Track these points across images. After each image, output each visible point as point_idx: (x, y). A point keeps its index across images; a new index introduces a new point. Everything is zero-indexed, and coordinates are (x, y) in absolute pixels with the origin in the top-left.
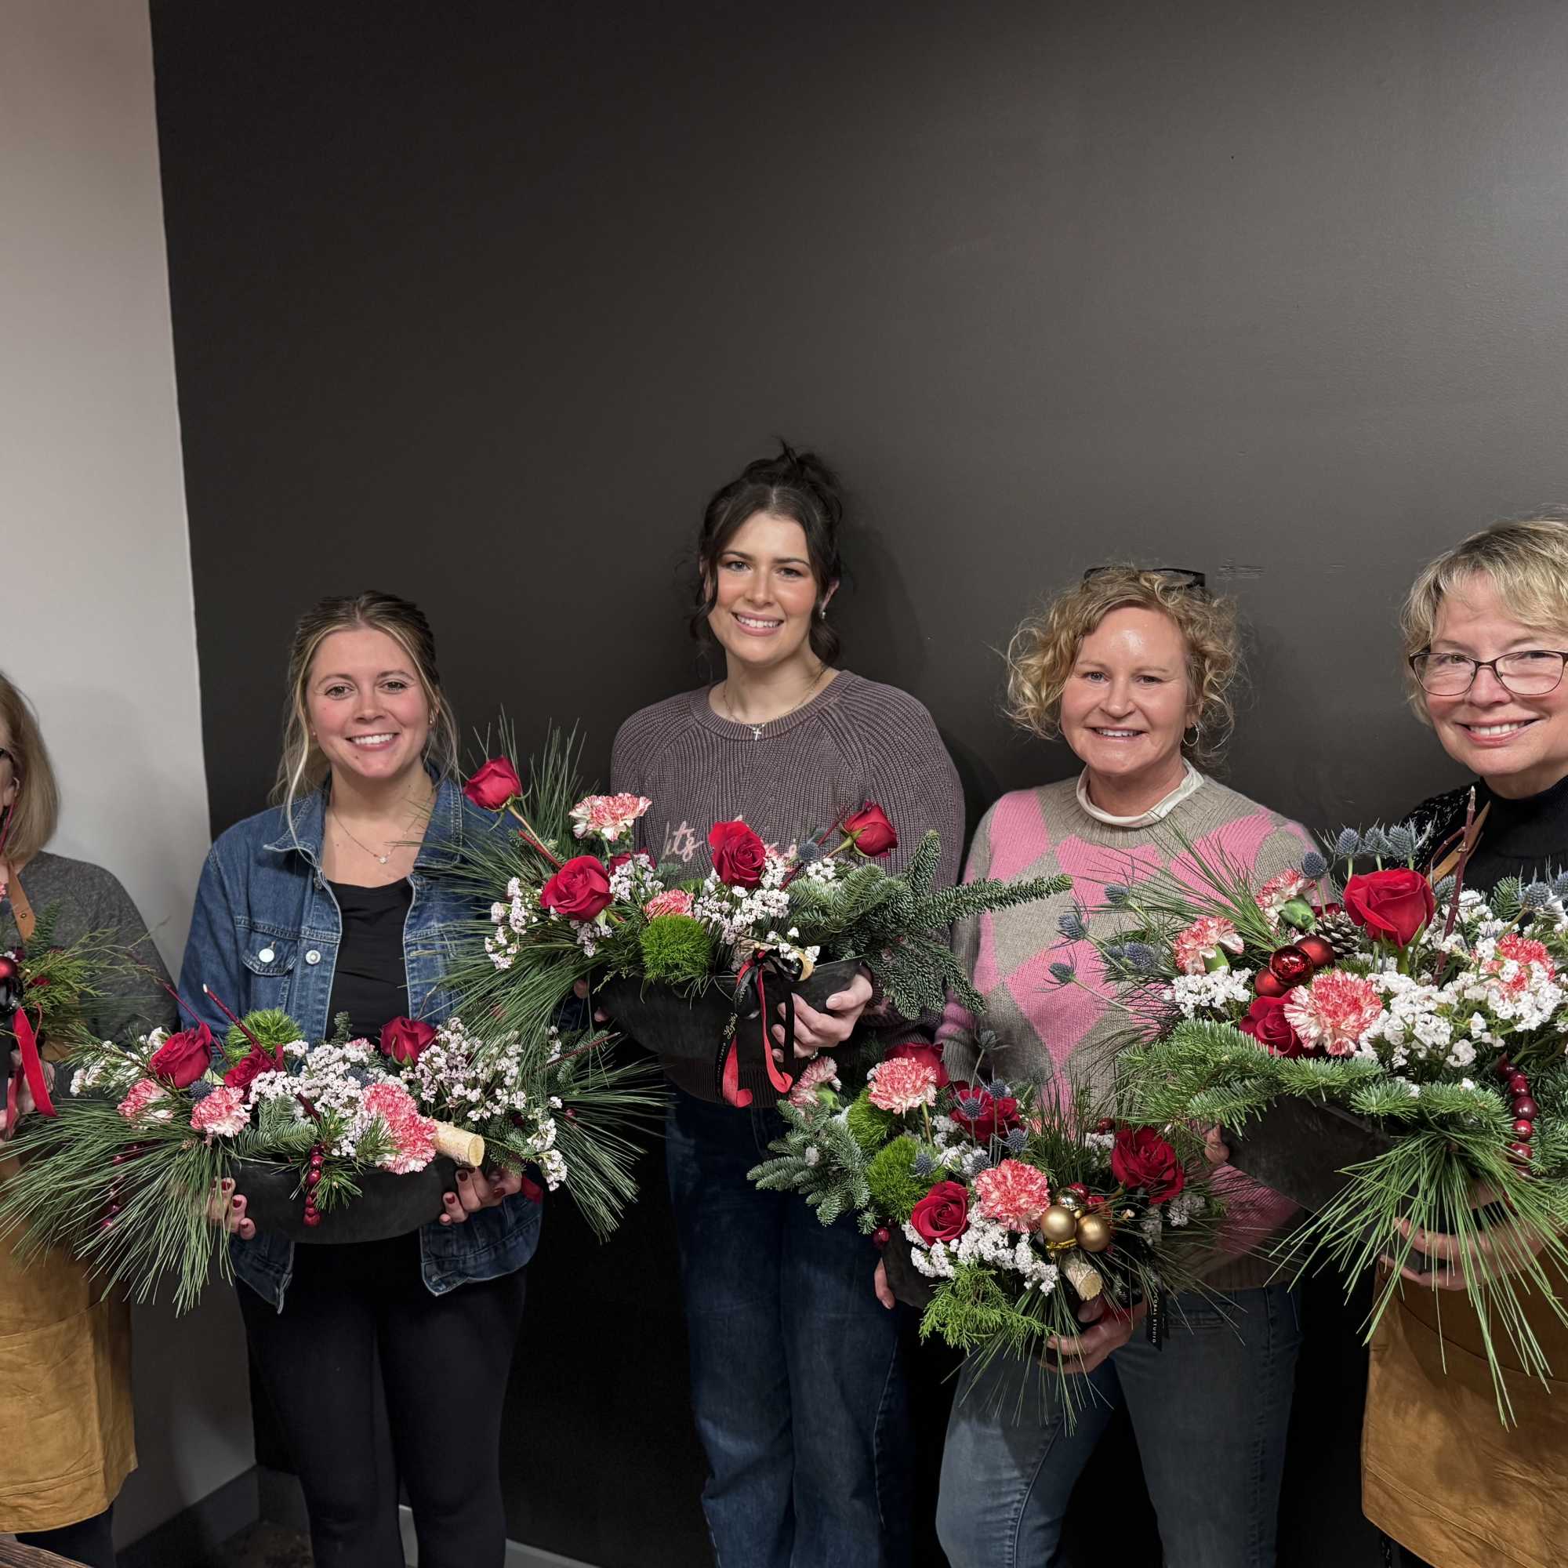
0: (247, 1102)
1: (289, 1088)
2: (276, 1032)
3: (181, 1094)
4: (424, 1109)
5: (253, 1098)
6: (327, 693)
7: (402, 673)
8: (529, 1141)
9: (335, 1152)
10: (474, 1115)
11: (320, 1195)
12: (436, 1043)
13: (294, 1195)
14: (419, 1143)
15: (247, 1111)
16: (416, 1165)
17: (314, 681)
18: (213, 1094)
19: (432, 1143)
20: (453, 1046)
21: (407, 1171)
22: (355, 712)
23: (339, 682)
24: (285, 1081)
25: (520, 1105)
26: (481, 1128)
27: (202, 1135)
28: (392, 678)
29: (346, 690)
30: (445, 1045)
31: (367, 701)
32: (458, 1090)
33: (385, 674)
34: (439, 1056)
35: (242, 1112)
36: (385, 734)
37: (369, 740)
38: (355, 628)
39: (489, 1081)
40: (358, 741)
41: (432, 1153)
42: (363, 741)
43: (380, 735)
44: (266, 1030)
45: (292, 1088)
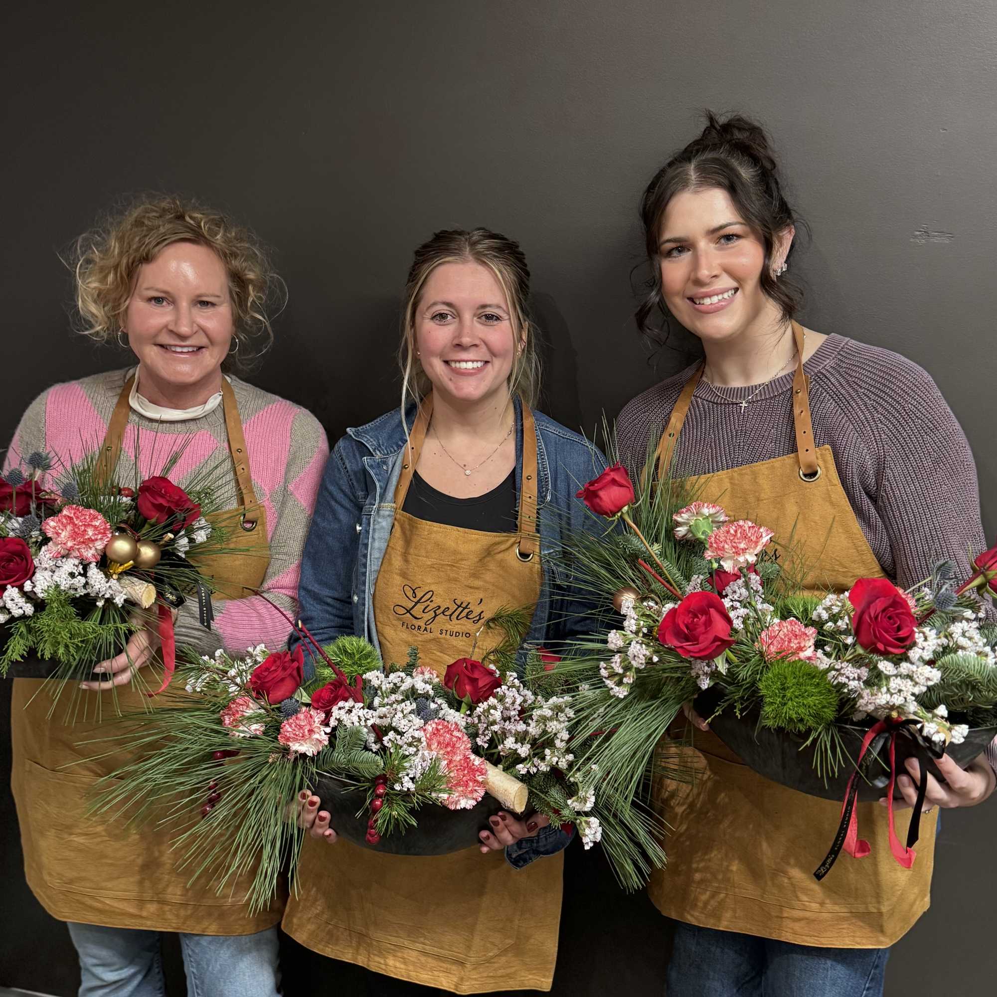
0: (327, 725)
1: (363, 719)
2: (360, 659)
3: (273, 710)
4: (476, 750)
5: (333, 723)
6: (433, 318)
7: (499, 307)
8: (569, 802)
9: (397, 787)
10: (522, 768)
11: (380, 821)
12: (495, 697)
13: (359, 814)
14: (471, 784)
15: (326, 733)
16: (467, 803)
17: (422, 306)
18: (299, 715)
19: (483, 784)
20: (509, 700)
21: (458, 807)
22: (454, 338)
23: (444, 309)
24: (361, 713)
25: (563, 765)
26: (526, 779)
27: (286, 750)
28: (489, 311)
29: (449, 317)
30: (501, 700)
31: (466, 330)
32: (510, 743)
33: (484, 306)
34: (495, 708)
35: (322, 735)
36: (477, 361)
37: (463, 365)
38: (465, 261)
39: (537, 737)
40: (453, 365)
41: (482, 793)
42: (458, 365)
43: (473, 361)
44: (351, 655)
45: (366, 720)
